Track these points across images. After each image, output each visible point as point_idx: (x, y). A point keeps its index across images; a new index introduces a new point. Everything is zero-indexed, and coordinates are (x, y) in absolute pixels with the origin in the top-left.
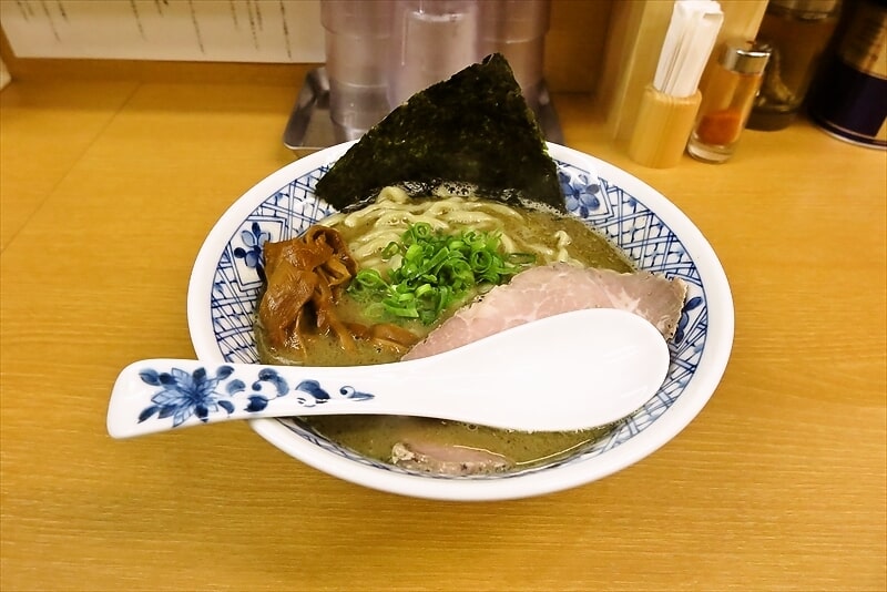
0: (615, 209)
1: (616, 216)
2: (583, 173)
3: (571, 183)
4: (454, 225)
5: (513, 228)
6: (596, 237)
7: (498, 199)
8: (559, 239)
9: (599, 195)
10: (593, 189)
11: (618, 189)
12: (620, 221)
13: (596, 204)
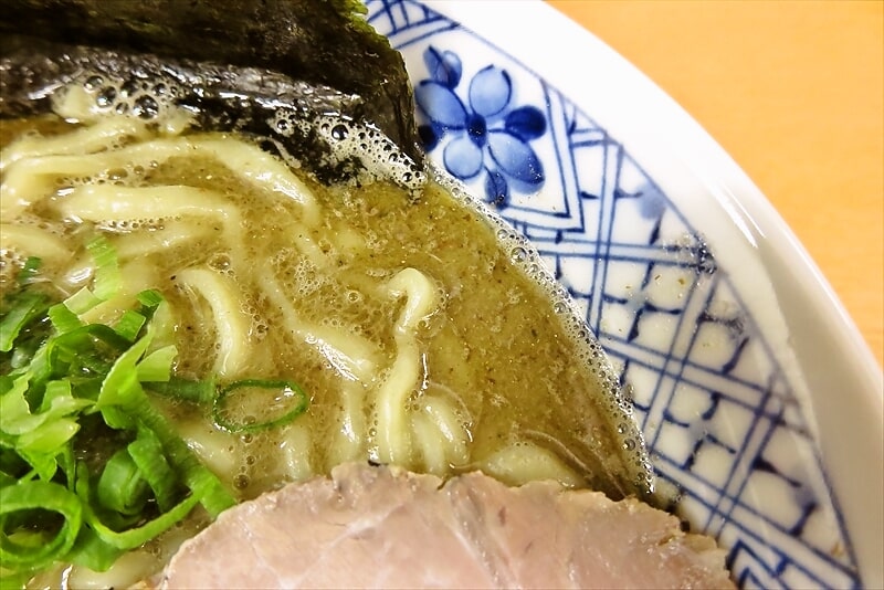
0: (591, 208)
1: (591, 233)
2: (501, 63)
3: (462, 90)
4: (78, 242)
5: (275, 246)
6: (522, 286)
7: (256, 125)
8: (403, 300)
9: (542, 146)
10: (529, 123)
11: (606, 141)
12: (602, 256)
13: (533, 176)
